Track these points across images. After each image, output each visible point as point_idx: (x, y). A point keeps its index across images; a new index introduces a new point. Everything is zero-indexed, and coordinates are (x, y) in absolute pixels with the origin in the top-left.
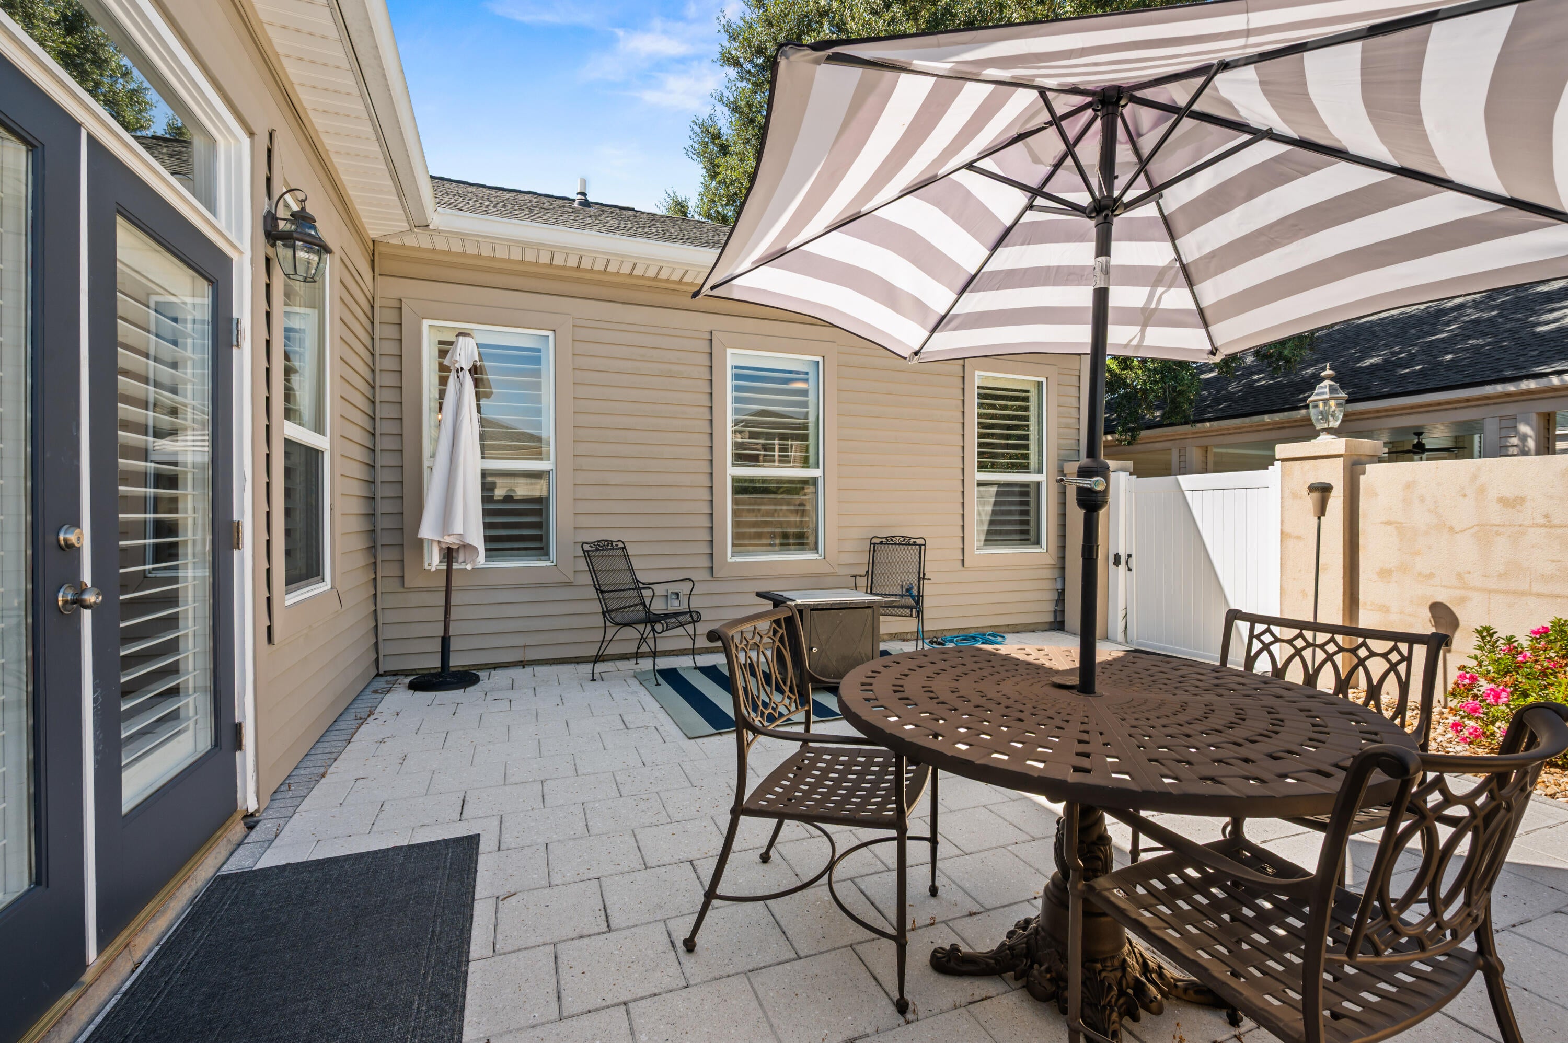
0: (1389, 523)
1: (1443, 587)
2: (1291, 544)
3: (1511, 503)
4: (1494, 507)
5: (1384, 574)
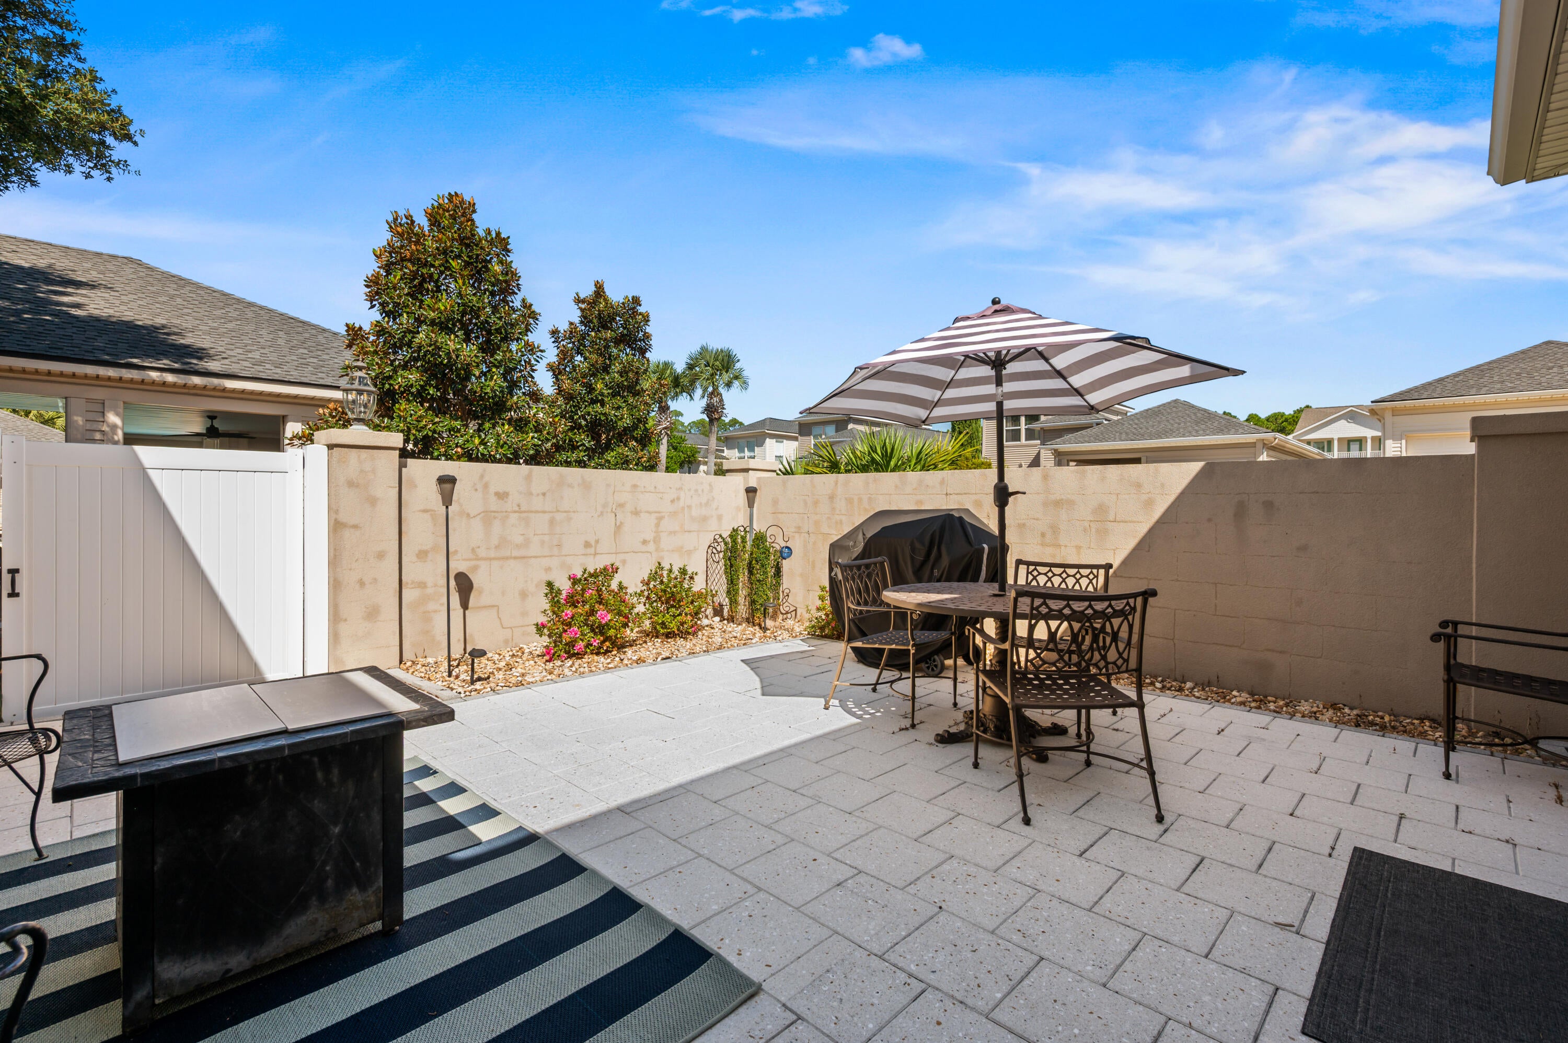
0: (425, 511)
1: (464, 560)
2: (347, 533)
3: (502, 496)
4: (493, 499)
5: (422, 555)
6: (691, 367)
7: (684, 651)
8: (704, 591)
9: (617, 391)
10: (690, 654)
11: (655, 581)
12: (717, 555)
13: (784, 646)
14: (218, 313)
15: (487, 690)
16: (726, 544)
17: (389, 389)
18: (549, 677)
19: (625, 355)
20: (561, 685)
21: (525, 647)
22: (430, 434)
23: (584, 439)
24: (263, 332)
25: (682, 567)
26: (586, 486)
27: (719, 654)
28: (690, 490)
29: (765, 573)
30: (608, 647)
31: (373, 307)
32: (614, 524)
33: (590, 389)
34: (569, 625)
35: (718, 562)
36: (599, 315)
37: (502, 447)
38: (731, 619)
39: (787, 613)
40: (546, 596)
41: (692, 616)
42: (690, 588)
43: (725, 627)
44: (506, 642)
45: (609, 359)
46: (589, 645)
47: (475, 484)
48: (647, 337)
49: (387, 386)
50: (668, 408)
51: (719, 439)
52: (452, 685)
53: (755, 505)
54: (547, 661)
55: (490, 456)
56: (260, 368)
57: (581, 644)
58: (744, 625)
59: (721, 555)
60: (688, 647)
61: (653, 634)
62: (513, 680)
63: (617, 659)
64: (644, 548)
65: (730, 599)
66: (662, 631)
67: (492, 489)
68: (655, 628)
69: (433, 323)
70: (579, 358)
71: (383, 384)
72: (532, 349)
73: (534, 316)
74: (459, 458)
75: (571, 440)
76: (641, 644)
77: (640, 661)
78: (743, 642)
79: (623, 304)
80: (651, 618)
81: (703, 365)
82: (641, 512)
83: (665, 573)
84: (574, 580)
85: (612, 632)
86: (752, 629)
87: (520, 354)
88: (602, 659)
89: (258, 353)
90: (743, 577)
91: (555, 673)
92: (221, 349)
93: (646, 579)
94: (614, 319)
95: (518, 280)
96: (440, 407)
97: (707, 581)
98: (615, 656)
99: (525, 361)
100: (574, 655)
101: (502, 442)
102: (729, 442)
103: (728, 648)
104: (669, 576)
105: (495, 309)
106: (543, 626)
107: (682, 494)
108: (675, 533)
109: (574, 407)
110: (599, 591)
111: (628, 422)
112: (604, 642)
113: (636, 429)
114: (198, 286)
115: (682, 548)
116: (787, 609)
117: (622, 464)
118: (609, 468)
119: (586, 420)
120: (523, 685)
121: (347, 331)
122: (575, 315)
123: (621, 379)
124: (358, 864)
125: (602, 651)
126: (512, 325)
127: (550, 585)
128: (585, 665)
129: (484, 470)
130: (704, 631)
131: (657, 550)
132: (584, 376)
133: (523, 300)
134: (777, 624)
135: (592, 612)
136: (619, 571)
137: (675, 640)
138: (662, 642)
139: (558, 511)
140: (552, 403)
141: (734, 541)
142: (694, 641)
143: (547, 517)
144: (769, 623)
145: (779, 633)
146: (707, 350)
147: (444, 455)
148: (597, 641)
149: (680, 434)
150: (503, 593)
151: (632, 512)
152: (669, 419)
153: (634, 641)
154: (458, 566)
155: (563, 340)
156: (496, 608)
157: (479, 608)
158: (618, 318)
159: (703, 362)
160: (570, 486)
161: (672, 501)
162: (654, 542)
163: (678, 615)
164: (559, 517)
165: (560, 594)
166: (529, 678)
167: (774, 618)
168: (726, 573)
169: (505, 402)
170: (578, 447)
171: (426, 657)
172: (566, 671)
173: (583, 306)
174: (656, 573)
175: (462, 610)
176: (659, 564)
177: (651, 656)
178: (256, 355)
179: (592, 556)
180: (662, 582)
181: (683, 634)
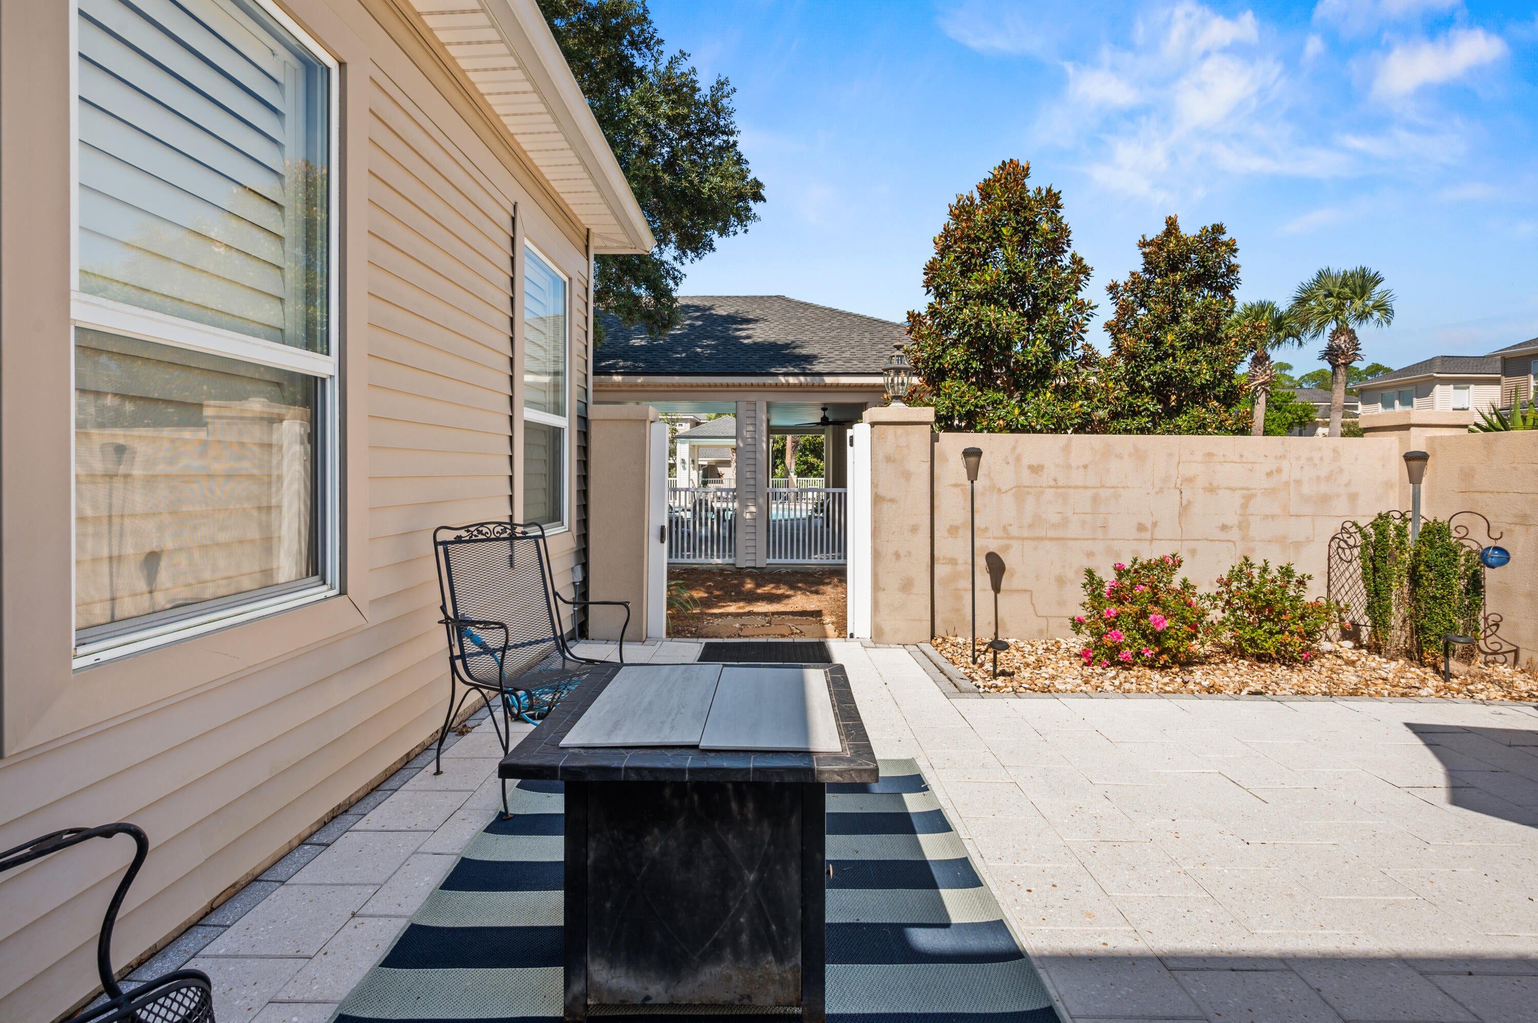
0: (954, 485)
1: (994, 538)
2: (885, 507)
3: (1036, 469)
4: (1026, 472)
5: (953, 530)
6: (1301, 301)
7: (1287, 686)
8: (1323, 601)
9: (1192, 341)
10: (1297, 693)
11: (1240, 581)
12: (1348, 552)
13: (1494, 713)
14: (826, 325)
15: (1008, 690)
16: (1365, 536)
17: (939, 368)
18: (1084, 688)
19: (1204, 297)
20: (1097, 704)
21: (1062, 641)
22: (972, 408)
23: (1148, 403)
24: (855, 335)
25: (1284, 565)
26: (1139, 455)
27: (1354, 704)
28: (1298, 458)
29: (1447, 586)
30: (1166, 661)
31: (928, 292)
32: (1178, 503)
33: (1157, 343)
34: (1113, 625)
35: (1350, 561)
36: (1168, 257)
37: (1043, 417)
38: (1375, 649)
39: (1495, 653)
40: (1084, 587)
41: (1302, 637)
42: (1299, 597)
43: (1363, 659)
44: (1041, 632)
45: (1180, 306)
46: (1138, 654)
47: (1007, 457)
48: (1232, 269)
49: (937, 365)
50: (1268, 358)
51: (1348, 392)
52: (973, 675)
53: (1424, 479)
54: (1085, 664)
55: (1031, 427)
56: (849, 365)
57: (1128, 652)
58: (1401, 662)
59: (1356, 552)
60: (1295, 681)
61: (1237, 651)
62: (1040, 682)
63: (1179, 680)
64: (1223, 536)
65: (1374, 620)
66: (1250, 650)
67: (1026, 462)
68: (1240, 644)
69: (979, 295)
70: (1142, 311)
71: (934, 364)
72: (1081, 307)
73: (1086, 271)
74: (1001, 431)
75: (1131, 405)
76: (1217, 664)
77: (1212, 690)
78: (1401, 690)
79: (1200, 237)
80: (1232, 630)
81: (1321, 297)
82: (1218, 488)
83: (1256, 572)
84: (1120, 571)
85: (1171, 643)
86: (1418, 671)
87: (1067, 315)
88: (1157, 676)
89: (849, 353)
90: (1399, 589)
91: (1092, 683)
92: (825, 353)
93: (1225, 578)
94: (1188, 258)
95: (1068, 236)
96: (985, 380)
97: (1329, 587)
98: (1177, 674)
99: (1073, 322)
100: (1119, 663)
101: (1042, 412)
102: (1367, 395)
103: (1370, 695)
104: (1261, 577)
105: (1042, 271)
106: (1081, 622)
107: (1285, 464)
108: (1273, 517)
109: (1136, 366)
110: (1154, 588)
111: (1208, 377)
112: (1161, 653)
113: (1219, 385)
114: (817, 307)
115: (1285, 537)
116: (1496, 647)
117: (1197, 428)
118: (1180, 434)
119: (1150, 380)
120: (1049, 691)
121: (908, 318)
122: (1138, 264)
123: (1194, 327)
124: (774, 927)
125: (1157, 665)
126: (1061, 286)
127: (1090, 573)
128: (1133, 680)
129: (1017, 442)
130: (1324, 660)
131: (1244, 538)
132: (1148, 331)
133: (1073, 256)
134: (1474, 669)
135: (1144, 614)
136: (1183, 564)
137: (1271, 667)
138: (1251, 666)
139: (1103, 486)
140: (1109, 365)
141: (1382, 534)
142: (1306, 674)
143: (1090, 493)
144: (1455, 666)
145: (1480, 686)
146: (1329, 276)
147: (986, 428)
148: (1151, 652)
149: (1286, 391)
150: (1038, 578)
151: (1204, 489)
152: (1268, 372)
153: (1207, 657)
154: (986, 544)
155: (1122, 295)
156: (1028, 594)
157: (1011, 591)
158: (1193, 256)
159: (1322, 292)
160: (1120, 457)
161: (1269, 474)
162: (1240, 527)
163: (1278, 633)
164: (1104, 493)
165: (1103, 586)
166: (1059, 684)
167: (1467, 657)
168: (1365, 579)
169: (1049, 369)
170: (1140, 413)
171: (956, 636)
172: (1107, 685)
173: (1147, 250)
174: (1241, 571)
175: (993, 593)
176: (1247, 559)
177: (1232, 686)
178: (847, 355)
179: (1148, 543)
180: (1250, 584)
181: (1287, 659)
